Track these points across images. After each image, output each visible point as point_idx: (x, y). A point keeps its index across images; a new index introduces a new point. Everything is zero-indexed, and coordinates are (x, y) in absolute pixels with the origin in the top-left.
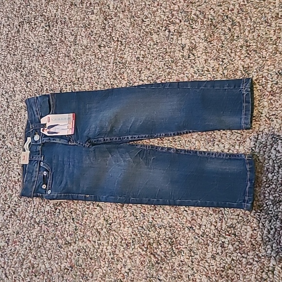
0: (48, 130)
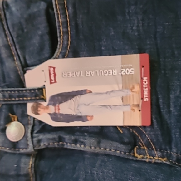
0: (52, 109)
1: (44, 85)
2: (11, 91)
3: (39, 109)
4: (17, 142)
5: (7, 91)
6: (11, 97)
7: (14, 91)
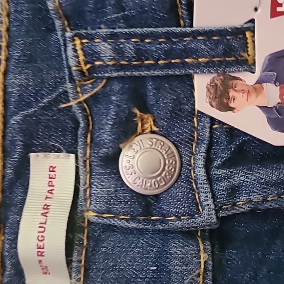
1: (252, 21)
2: (142, 37)
3: (232, 93)
4: (157, 197)
5: (128, 36)
6: (140, 54)
7: (155, 36)
